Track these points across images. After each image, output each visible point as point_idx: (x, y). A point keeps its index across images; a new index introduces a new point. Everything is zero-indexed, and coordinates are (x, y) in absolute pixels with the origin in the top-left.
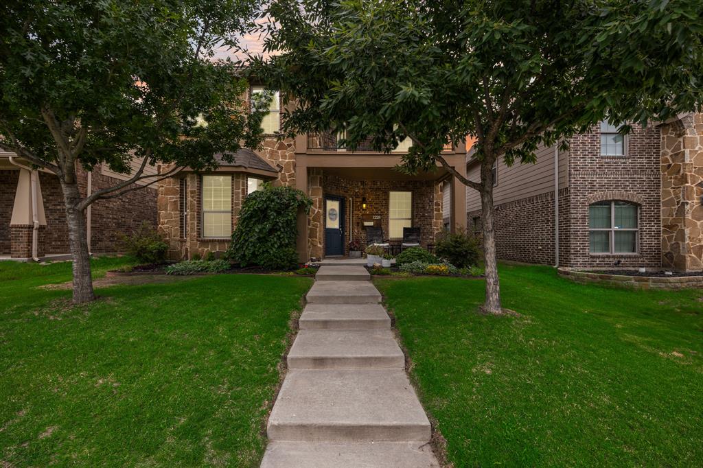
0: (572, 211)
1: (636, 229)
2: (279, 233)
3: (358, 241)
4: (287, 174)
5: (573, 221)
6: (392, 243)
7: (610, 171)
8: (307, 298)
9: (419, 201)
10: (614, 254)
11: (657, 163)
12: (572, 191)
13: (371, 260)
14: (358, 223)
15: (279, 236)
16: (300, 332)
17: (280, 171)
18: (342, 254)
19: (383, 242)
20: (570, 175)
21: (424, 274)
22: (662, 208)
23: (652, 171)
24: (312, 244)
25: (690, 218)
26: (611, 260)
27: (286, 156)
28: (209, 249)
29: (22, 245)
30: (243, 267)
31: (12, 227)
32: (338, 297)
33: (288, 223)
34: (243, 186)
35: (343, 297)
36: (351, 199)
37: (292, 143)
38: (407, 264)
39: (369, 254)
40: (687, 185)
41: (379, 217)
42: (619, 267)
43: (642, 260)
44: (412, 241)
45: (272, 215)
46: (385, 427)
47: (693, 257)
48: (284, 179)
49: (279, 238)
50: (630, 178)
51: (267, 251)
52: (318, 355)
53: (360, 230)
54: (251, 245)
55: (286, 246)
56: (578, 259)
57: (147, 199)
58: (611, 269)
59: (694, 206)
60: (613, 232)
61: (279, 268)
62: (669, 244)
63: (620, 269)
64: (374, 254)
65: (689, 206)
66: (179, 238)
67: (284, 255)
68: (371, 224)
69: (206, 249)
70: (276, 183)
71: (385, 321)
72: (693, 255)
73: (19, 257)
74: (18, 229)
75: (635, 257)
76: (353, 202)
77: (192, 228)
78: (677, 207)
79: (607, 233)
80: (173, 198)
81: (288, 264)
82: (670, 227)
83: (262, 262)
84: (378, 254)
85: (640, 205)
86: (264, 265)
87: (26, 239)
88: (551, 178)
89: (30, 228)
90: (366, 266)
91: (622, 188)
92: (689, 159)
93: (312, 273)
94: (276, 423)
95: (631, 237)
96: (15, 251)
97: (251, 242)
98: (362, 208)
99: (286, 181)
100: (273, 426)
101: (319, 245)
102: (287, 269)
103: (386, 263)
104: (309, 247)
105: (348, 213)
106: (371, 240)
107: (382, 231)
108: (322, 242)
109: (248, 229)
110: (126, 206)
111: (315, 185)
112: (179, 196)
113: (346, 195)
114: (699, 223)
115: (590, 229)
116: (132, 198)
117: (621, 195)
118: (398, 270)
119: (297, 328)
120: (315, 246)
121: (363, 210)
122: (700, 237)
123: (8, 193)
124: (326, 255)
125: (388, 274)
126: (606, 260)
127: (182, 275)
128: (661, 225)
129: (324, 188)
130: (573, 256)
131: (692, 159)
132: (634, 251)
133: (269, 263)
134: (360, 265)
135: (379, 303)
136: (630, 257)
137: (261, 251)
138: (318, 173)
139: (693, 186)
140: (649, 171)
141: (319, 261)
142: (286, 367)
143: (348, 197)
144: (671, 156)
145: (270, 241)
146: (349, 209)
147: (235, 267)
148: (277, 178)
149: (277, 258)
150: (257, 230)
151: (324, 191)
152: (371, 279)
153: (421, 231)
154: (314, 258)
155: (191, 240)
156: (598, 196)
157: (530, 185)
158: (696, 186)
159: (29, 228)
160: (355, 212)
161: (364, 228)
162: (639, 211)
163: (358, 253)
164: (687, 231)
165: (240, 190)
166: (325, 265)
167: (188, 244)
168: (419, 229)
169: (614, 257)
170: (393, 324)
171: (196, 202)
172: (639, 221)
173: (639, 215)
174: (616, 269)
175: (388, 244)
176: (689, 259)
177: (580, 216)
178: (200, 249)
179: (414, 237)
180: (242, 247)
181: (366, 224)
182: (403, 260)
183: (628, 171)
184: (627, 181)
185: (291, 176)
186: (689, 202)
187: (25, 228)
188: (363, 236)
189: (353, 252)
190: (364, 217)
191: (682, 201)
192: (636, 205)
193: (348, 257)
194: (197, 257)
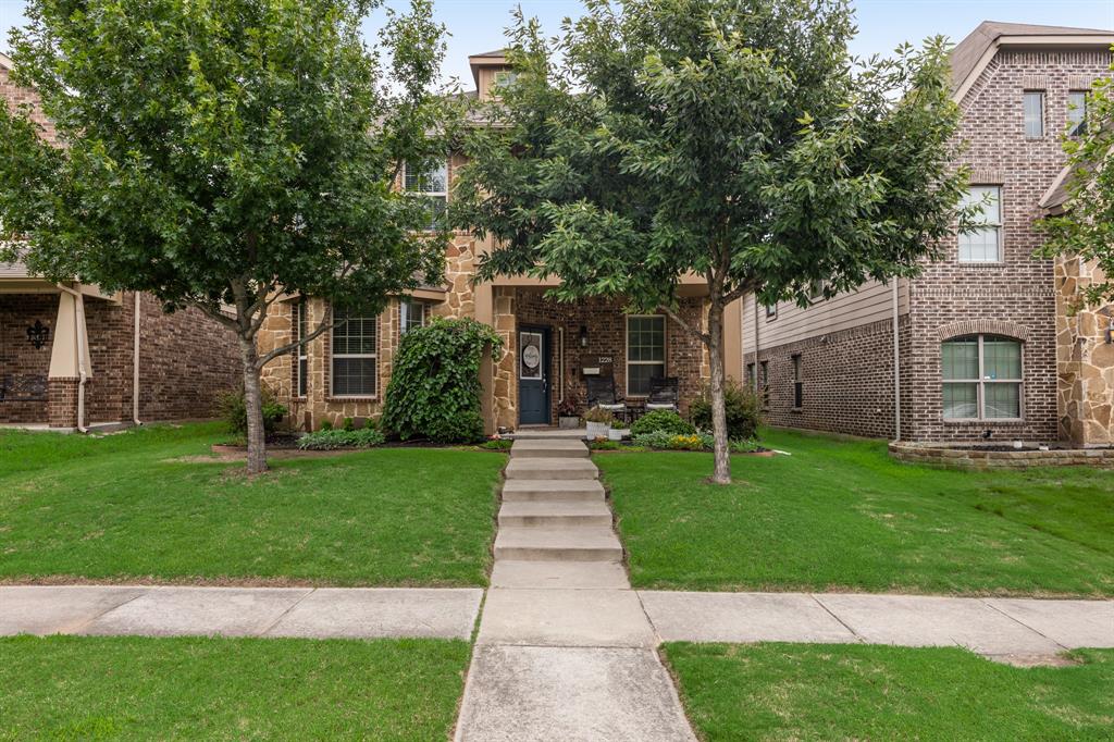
0: (915, 351)
1: (1019, 381)
2: (456, 390)
3: (574, 401)
4: (459, 294)
5: (916, 367)
6: (631, 404)
7: (973, 287)
8: (507, 473)
9: (677, 332)
10: (985, 419)
11: (1050, 274)
12: (915, 319)
13: (593, 430)
14: (574, 370)
15: (456, 394)
16: (504, 503)
17: (449, 290)
18: (547, 423)
19: (616, 402)
20: (911, 293)
21: (667, 448)
22: (1057, 346)
23: (1042, 287)
24: (499, 405)
25: (1089, 363)
26: (978, 429)
27: (458, 266)
28: (343, 413)
29: (64, 408)
30: (406, 440)
31: (51, 382)
32: (544, 472)
33: (469, 374)
34: (395, 316)
35: (551, 471)
36: (561, 329)
37: (467, 245)
38: (645, 435)
39: (589, 420)
40: (1083, 311)
41: (610, 360)
42: (990, 440)
43: (1027, 429)
44: (664, 400)
45: (449, 365)
46: (586, 550)
47: (1094, 424)
48: (454, 303)
49: (456, 396)
50: (1008, 299)
51: (440, 416)
52: (528, 514)
53: (577, 381)
54: (419, 407)
55: (467, 408)
56: (926, 428)
57: (205, 327)
58: (977, 444)
59: (1094, 344)
60: (982, 386)
61: (458, 441)
62: (1066, 404)
63: (992, 444)
64: (596, 421)
65: (1087, 344)
66: (290, 397)
67: (465, 422)
68: (596, 371)
69: (338, 414)
70: (441, 309)
71: (598, 492)
72: (1095, 421)
73: (61, 426)
74: (60, 384)
75: (1016, 425)
76: (564, 334)
77: (316, 382)
78: (1072, 345)
79: (974, 386)
80: (282, 334)
81: (471, 435)
82: (1067, 377)
83: (434, 432)
84: (603, 420)
85: (1024, 341)
86: (436, 435)
87: (70, 399)
88: (884, 297)
89: (77, 381)
90: (585, 440)
91: (994, 315)
92: (1085, 272)
93: (505, 448)
94: (500, 547)
95: (1012, 392)
96: (55, 417)
97: (420, 404)
98: (580, 344)
99: (459, 305)
100: (498, 549)
101: (511, 408)
102: (469, 441)
103: (615, 435)
104: (495, 411)
105: (557, 353)
106: (594, 400)
107: (614, 383)
108: (515, 402)
109: (414, 385)
110: (179, 342)
111: (506, 312)
112: (290, 330)
113: (553, 322)
114: (1103, 371)
115: (944, 381)
116: (185, 326)
117: (992, 326)
118: (631, 444)
119: (500, 499)
120: (503, 409)
121: (582, 347)
122: (1105, 393)
123: (17, 326)
124: (521, 423)
125: (614, 448)
126: (970, 429)
127: (323, 449)
128: (1057, 373)
129: (518, 313)
130: (916, 424)
131: (1091, 272)
132: (1018, 415)
133: (445, 433)
134: (576, 438)
135: (596, 479)
136: (1007, 425)
137: (433, 416)
138: (508, 294)
139: (1093, 313)
140: (1036, 288)
141: (510, 432)
142: (497, 524)
143: (556, 326)
144: (1065, 265)
145: (445, 402)
146: (559, 345)
147: (393, 439)
148: (442, 301)
149: (456, 426)
150: (427, 387)
151: (517, 318)
152: (590, 455)
153: (681, 383)
154: (503, 428)
155: (317, 399)
156: (956, 327)
157: (866, 303)
158: (1098, 312)
159: (75, 382)
160: (569, 351)
161: (584, 378)
162: (1023, 350)
163: (574, 420)
164: (1085, 383)
165: (391, 323)
166: (520, 438)
167: (312, 407)
168: (676, 379)
169: (982, 425)
170: (607, 496)
171: (323, 342)
172: (1023, 366)
173: (1023, 357)
174: (986, 444)
175: (622, 406)
176: (1087, 427)
177: (927, 359)
178: (330, 414)
179: (669, 394)
180: (406, 412)
181: (587, 371)
182: (640, 429)
183: (1003, 287)
184: (1001, 303)
185: (465, 297)
186: (1088, 338)
187: (70, 382)
188: (583, 391)
189: (566, 419)
190: (584, 359)
191: (1078, 336)
192: (1018, 342)
193: (558, 426)
194: (328, 426)
